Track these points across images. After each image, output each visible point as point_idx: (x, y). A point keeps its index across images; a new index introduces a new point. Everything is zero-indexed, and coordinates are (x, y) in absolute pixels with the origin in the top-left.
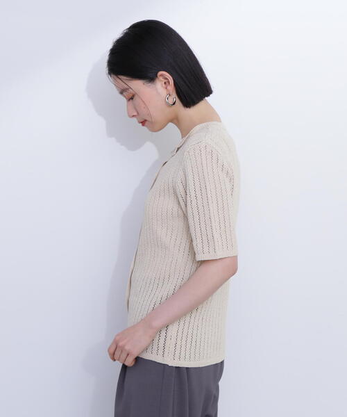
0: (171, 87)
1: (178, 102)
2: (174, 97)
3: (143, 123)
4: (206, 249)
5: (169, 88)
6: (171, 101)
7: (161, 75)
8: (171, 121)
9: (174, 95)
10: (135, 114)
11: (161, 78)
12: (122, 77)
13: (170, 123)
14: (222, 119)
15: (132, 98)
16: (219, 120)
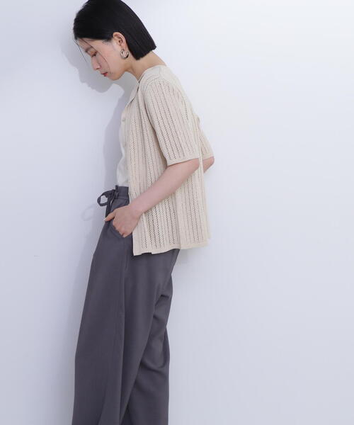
0: (124, 44)
1: (130, 55)
2: (127, 52)
3: (105, 74)
4: (172, 157)
5: (122, 44)
6: (124, 55)
7: (116, 35)
8: (126, 70)
9: (127, 50)
10: (99, 67)
11: (116, 38)
12: (86, 39)
13: (126, 73)
14: (166, 63)
15: (95, 55)
16: (164, 64)
